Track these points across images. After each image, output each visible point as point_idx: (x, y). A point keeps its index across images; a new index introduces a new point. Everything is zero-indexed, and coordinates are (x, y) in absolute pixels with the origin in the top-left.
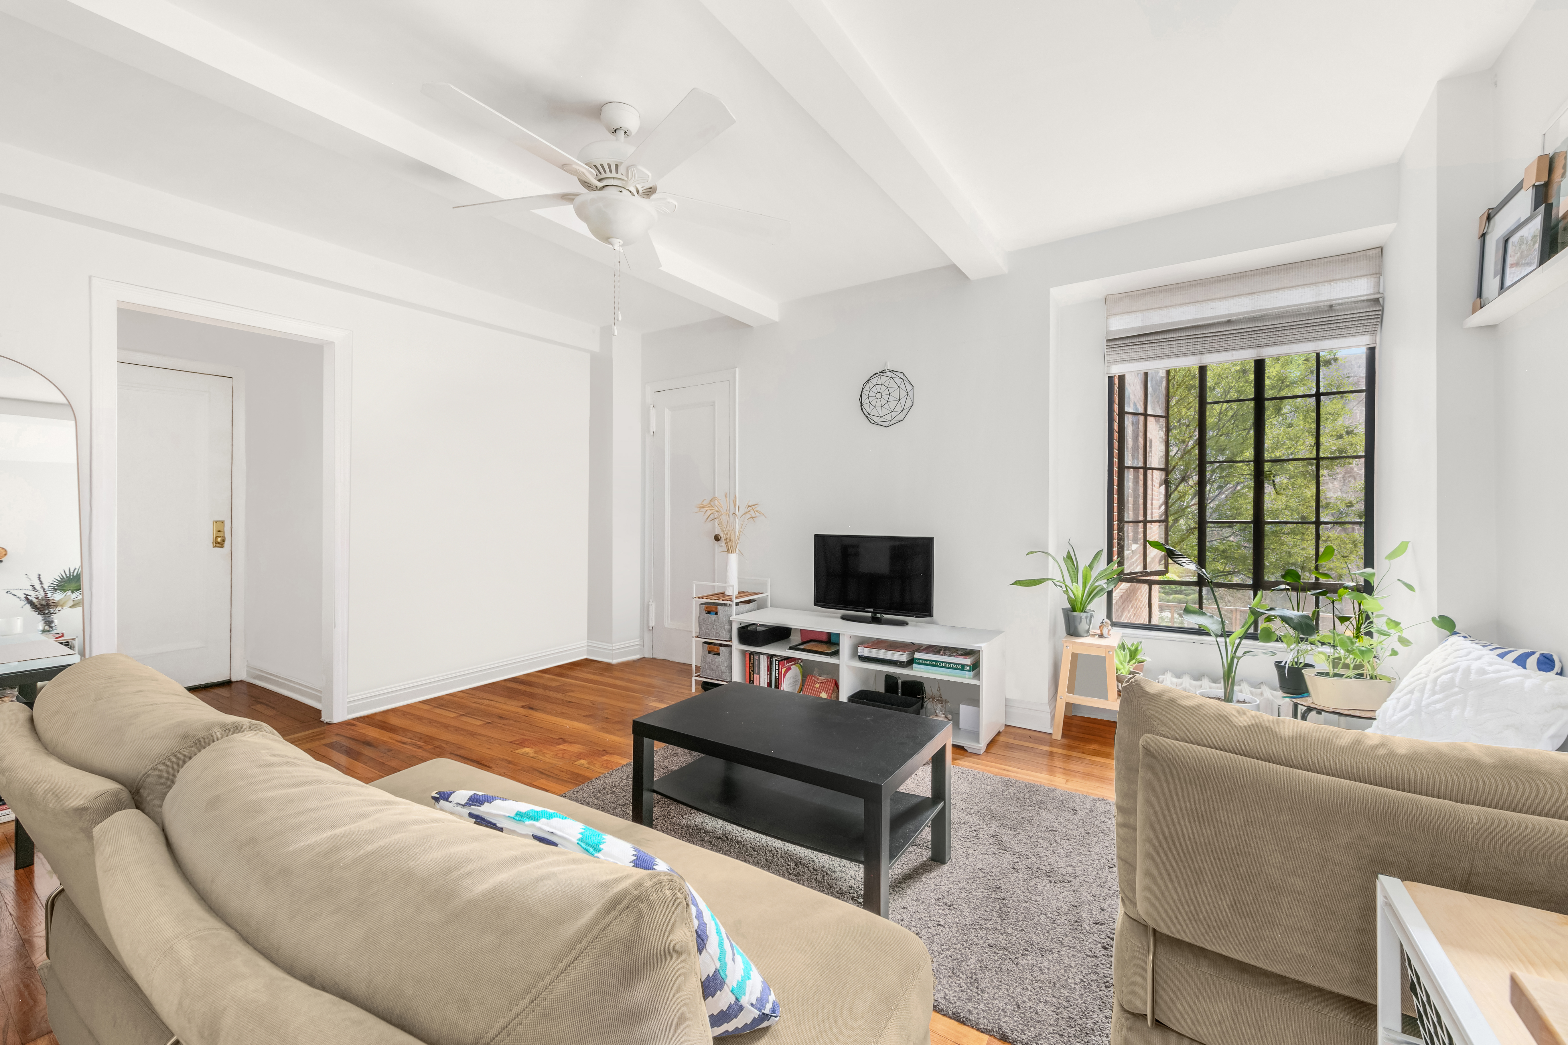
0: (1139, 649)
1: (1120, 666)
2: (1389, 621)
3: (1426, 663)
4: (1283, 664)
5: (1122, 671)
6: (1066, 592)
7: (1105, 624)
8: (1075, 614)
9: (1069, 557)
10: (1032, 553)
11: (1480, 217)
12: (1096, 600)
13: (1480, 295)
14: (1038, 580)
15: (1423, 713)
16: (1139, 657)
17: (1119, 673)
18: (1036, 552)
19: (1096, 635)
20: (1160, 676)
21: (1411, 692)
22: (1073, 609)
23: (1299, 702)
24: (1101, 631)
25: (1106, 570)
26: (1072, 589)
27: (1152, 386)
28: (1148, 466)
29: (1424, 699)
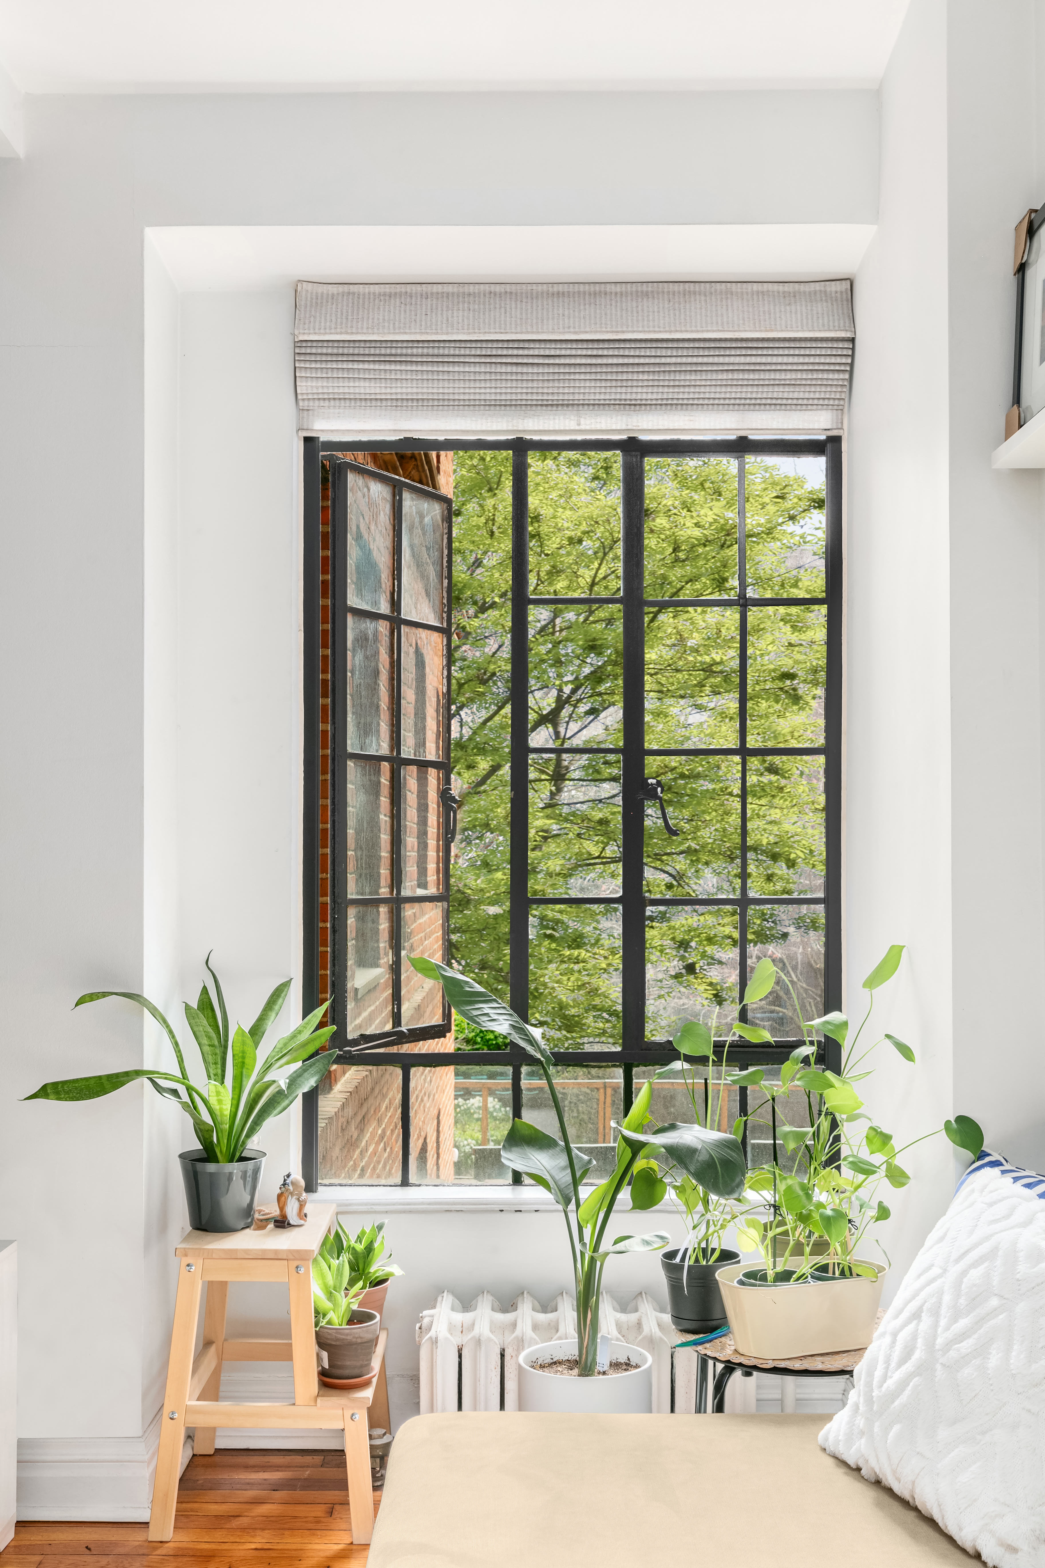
0: (376, 1245)
1: (326, 1304)
2: (873, 1133)
3: (942, 1239)
4: (678, 1260)
5: (331, 1315)
6: (191, 1108)
7: (291, 1188)
8: (211, 1167)
9: (205, 1004)
10: (92, 997)
11: (1016, 228)
12: (270, 1123)
13: (1017, 399)
14: (109, 1077)
15: (938, 1367)
16: (376, 1268)
17: (323, 1323)
18: (105, 994)
19: (267, 1220)
20: (426, 1313)
21: (917, 1316)
22: (208, 1154)
23: (709, 1353)
24: (282, 1209)
25: (299, 1032)
26: (205, 1095)
27: (412, 547)
28: (403, 756)
29: (940, 1330)
